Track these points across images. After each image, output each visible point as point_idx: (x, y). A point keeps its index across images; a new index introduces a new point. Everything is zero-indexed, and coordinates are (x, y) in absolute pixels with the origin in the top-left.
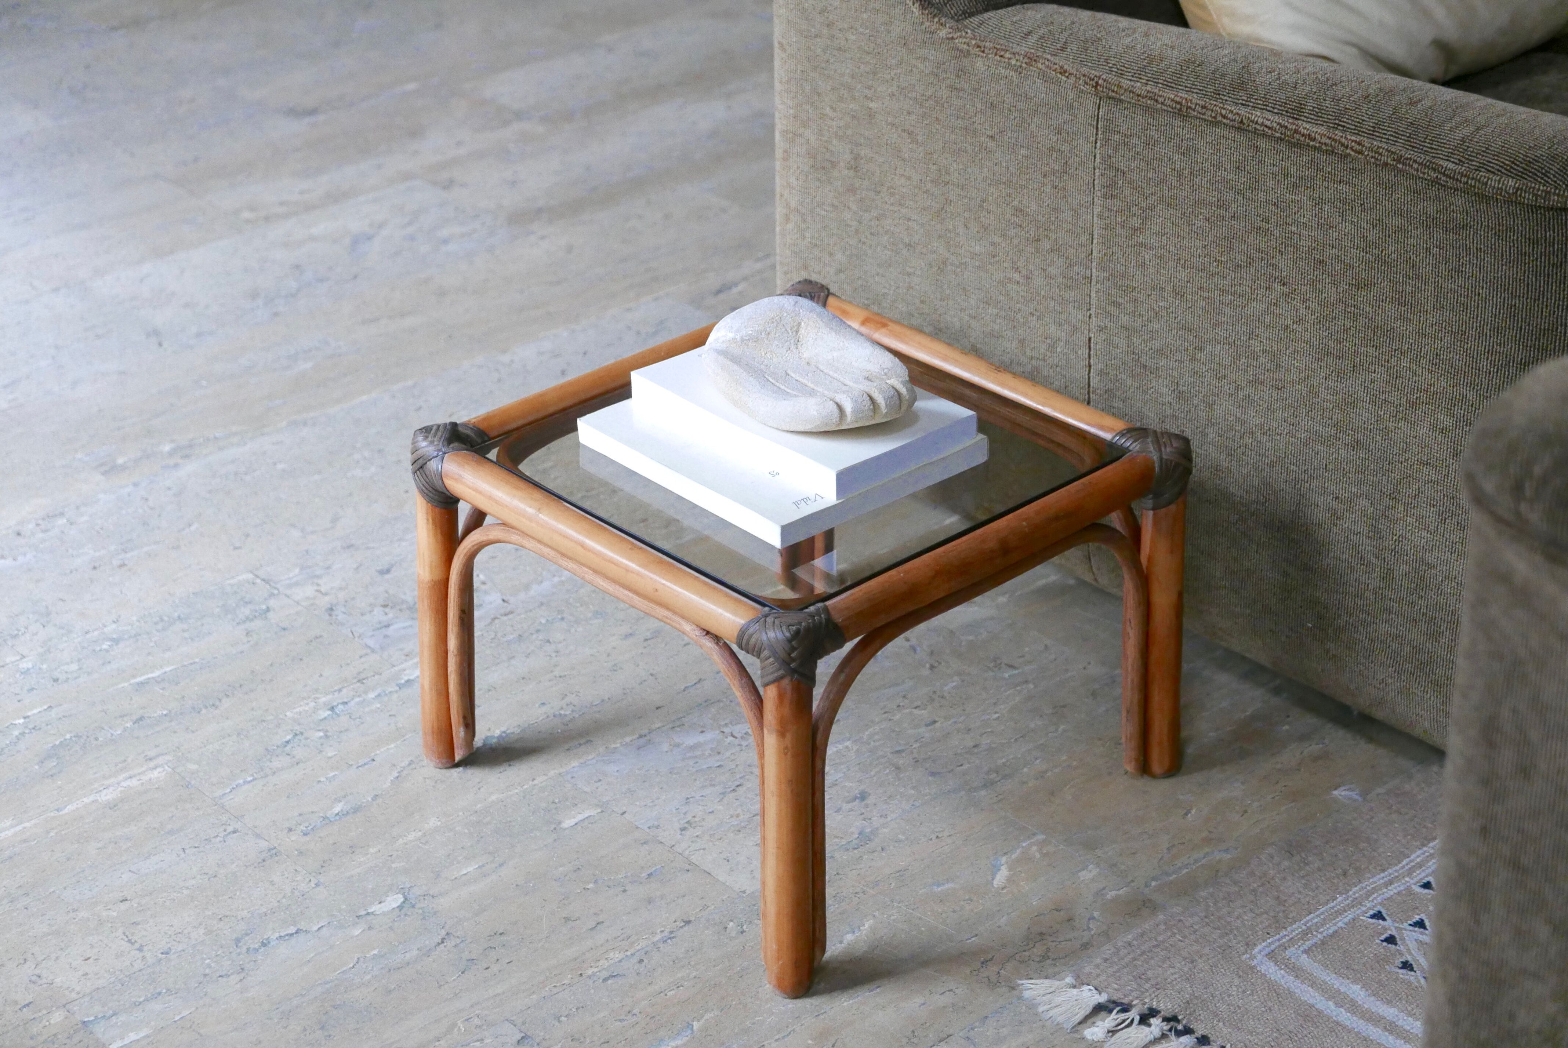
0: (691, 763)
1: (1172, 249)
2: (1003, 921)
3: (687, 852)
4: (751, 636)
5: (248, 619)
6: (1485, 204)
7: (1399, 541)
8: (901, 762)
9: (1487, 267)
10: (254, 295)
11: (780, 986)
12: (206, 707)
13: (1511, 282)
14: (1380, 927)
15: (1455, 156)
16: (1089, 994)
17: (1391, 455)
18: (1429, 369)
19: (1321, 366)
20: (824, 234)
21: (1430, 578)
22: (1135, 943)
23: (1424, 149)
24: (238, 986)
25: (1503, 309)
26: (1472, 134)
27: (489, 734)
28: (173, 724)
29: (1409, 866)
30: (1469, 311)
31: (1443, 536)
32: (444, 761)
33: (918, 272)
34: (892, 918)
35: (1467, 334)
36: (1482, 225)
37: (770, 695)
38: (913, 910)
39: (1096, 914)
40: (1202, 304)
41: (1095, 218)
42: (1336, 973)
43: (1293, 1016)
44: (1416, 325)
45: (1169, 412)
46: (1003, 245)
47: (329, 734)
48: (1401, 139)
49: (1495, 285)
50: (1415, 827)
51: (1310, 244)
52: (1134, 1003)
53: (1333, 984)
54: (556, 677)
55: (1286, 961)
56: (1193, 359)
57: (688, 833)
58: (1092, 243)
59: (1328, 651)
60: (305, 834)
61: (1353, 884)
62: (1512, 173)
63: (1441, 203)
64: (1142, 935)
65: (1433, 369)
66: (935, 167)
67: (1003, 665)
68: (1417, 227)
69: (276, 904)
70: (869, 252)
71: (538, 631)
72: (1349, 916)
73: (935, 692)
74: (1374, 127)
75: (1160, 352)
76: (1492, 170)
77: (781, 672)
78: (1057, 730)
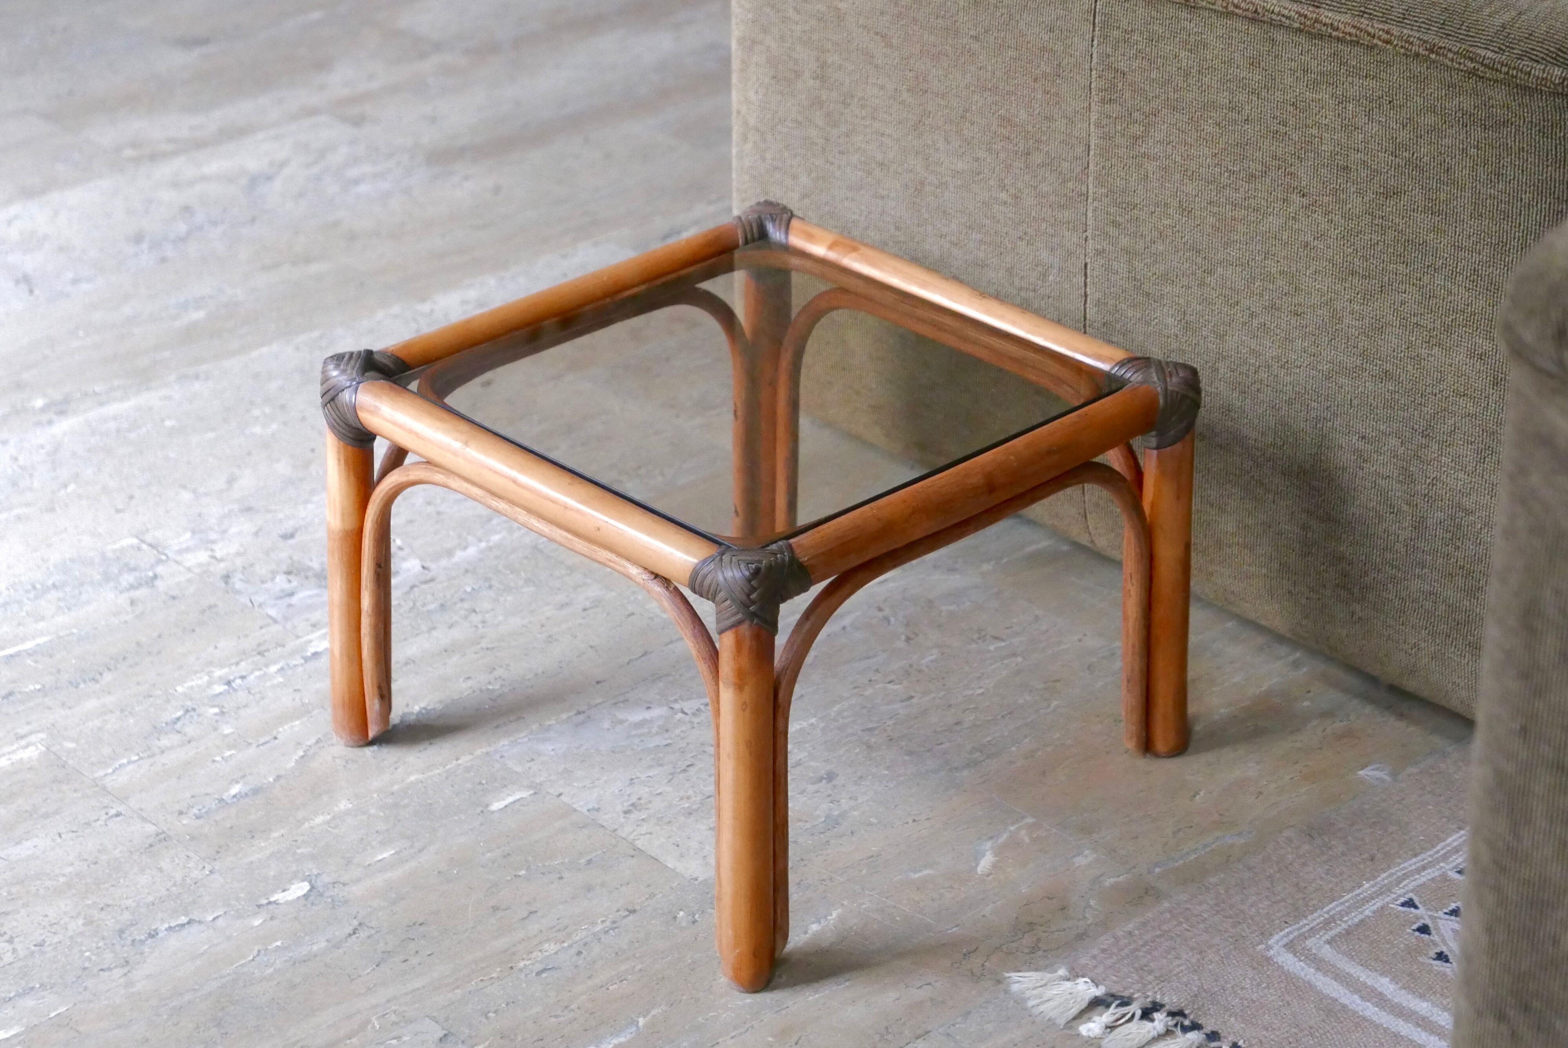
0: (636, 741)
1: (1178, 159)
2: (988, 910)
3: (632, 837)
4: (705, 576)
5: (132, 587)
6: (1528, 97)
7: (1433, 485)
8: (873, 740)
9: (1531, 168)
10: (138, 239)
11: (737, 978)
12: (84, 681)
13: (1557, 185)
14: (1411, 916)
15: (1494, 44)
16: (1085, 987)
17: (1424, 387)
18: (1465, 287)
19: (1345, 287)
20: (786, 154)
21: (1468, 526)
22: (1137, 932)
23: (1460, 36)
24: (122, 980)
25: (1549, 216)
26: (1513, 19)
27: (406, 710)
28: (47, 699)
29: (1445, 851)
30: (1510, 219)
31: (1482, 477)
32: (356, 738)
33: (893, 195)
34: (863, 906)
35: (1508, 246)
36: (1524, 121)
37: (726, 643)
38: (887, 898)
39: (1092, 903)
40: (1212, 220)
41: (1092, 126)
42: (1362, 965)
43: (1314, 1011)
44: (1451, 237)
45: (1174, 346)
46: (989, 160)
47: (224, 710)
48: (1434, 26)
49: (1540, 189)
50: (1450, 809)
51: (1333, 148)
52: (1135, 996)
53: (1359, 977)
54: (482, 649)
55: (1306, 952)
56: (1202, 284)
57: (633, 816)
58: (1088, 155)
59: (1353, 614)
60: (198, 817)
61: (1382, 869)
62: (1558, 61)
63: (1480, 97)
64: (1144, 924)
65: (1471, 287)
66: (911, 74)
67: (988, 637)
68: (1452, 126)
69: (165, 893)
70: (838, 174)
71: (462, 600)
72: (1378, 903)
73: (911, 666)
74: (1404, 14)
75: (1165, 277)
76: (1536, 58)
77: (740, 616)
78: (1049, 706)
